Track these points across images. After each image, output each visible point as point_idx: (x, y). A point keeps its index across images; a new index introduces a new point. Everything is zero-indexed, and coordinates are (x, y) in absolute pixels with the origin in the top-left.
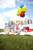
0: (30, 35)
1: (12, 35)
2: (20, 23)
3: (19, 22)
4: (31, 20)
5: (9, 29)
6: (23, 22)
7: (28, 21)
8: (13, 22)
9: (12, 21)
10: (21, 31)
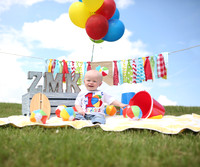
0: (153, 131)
1: (62, 128)
2: (104, 74)
3: (102, 69)
4: (161, 59)
5: (49, 103)
6: (122, 67)
7: (147, 65)
8: (70, 66)
9: (65, 63)
10: (111, 114)
